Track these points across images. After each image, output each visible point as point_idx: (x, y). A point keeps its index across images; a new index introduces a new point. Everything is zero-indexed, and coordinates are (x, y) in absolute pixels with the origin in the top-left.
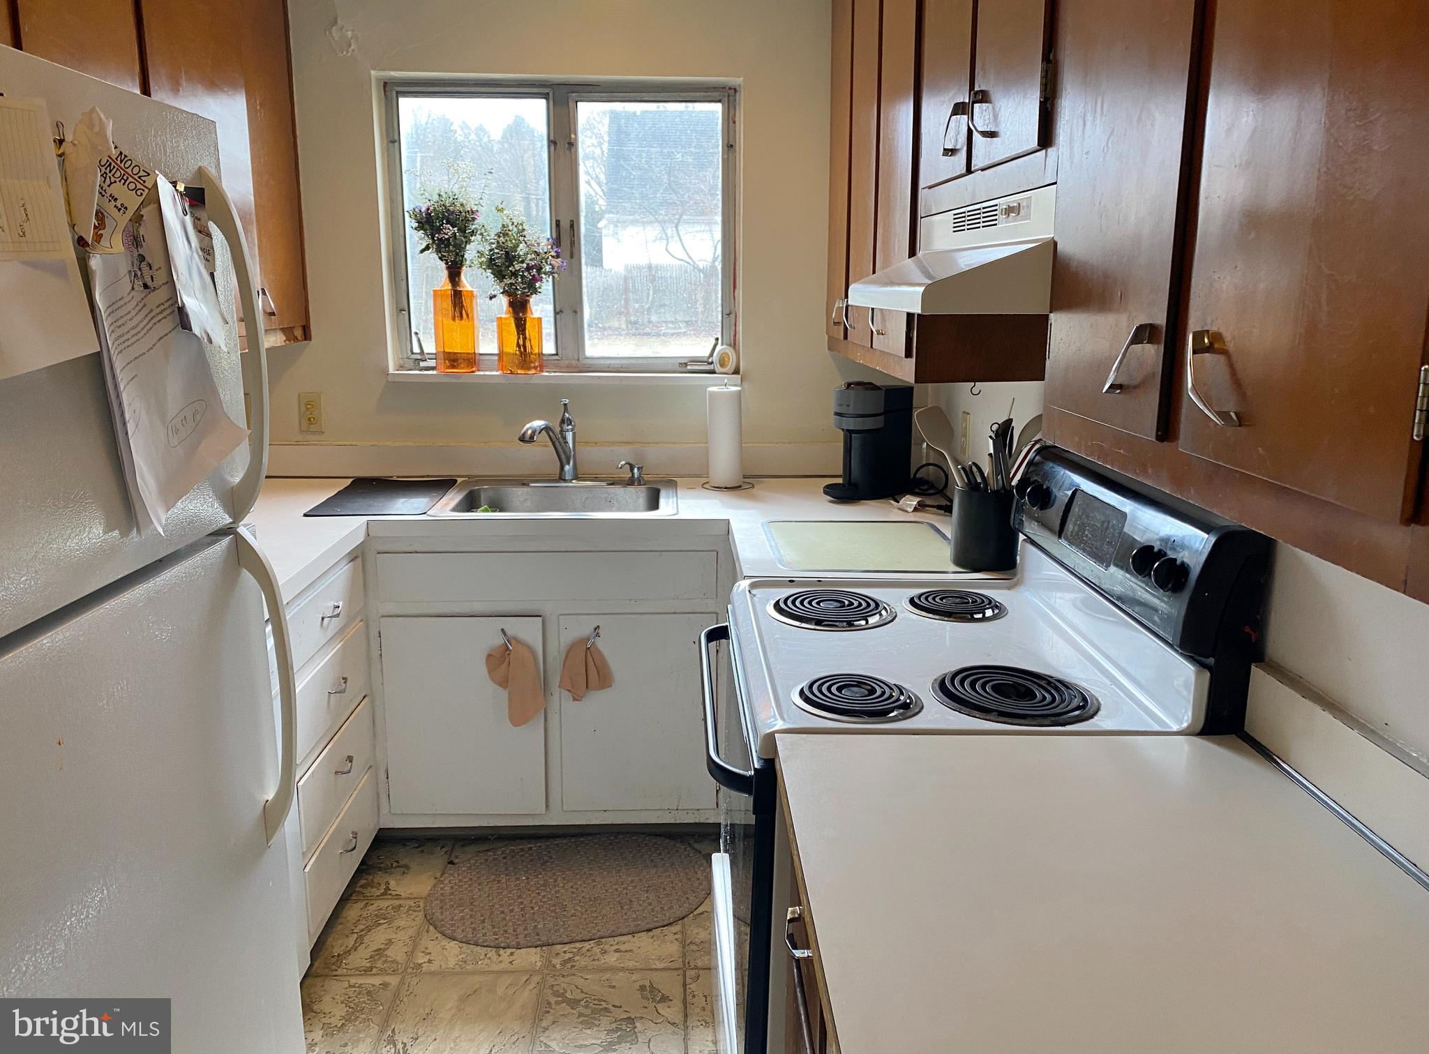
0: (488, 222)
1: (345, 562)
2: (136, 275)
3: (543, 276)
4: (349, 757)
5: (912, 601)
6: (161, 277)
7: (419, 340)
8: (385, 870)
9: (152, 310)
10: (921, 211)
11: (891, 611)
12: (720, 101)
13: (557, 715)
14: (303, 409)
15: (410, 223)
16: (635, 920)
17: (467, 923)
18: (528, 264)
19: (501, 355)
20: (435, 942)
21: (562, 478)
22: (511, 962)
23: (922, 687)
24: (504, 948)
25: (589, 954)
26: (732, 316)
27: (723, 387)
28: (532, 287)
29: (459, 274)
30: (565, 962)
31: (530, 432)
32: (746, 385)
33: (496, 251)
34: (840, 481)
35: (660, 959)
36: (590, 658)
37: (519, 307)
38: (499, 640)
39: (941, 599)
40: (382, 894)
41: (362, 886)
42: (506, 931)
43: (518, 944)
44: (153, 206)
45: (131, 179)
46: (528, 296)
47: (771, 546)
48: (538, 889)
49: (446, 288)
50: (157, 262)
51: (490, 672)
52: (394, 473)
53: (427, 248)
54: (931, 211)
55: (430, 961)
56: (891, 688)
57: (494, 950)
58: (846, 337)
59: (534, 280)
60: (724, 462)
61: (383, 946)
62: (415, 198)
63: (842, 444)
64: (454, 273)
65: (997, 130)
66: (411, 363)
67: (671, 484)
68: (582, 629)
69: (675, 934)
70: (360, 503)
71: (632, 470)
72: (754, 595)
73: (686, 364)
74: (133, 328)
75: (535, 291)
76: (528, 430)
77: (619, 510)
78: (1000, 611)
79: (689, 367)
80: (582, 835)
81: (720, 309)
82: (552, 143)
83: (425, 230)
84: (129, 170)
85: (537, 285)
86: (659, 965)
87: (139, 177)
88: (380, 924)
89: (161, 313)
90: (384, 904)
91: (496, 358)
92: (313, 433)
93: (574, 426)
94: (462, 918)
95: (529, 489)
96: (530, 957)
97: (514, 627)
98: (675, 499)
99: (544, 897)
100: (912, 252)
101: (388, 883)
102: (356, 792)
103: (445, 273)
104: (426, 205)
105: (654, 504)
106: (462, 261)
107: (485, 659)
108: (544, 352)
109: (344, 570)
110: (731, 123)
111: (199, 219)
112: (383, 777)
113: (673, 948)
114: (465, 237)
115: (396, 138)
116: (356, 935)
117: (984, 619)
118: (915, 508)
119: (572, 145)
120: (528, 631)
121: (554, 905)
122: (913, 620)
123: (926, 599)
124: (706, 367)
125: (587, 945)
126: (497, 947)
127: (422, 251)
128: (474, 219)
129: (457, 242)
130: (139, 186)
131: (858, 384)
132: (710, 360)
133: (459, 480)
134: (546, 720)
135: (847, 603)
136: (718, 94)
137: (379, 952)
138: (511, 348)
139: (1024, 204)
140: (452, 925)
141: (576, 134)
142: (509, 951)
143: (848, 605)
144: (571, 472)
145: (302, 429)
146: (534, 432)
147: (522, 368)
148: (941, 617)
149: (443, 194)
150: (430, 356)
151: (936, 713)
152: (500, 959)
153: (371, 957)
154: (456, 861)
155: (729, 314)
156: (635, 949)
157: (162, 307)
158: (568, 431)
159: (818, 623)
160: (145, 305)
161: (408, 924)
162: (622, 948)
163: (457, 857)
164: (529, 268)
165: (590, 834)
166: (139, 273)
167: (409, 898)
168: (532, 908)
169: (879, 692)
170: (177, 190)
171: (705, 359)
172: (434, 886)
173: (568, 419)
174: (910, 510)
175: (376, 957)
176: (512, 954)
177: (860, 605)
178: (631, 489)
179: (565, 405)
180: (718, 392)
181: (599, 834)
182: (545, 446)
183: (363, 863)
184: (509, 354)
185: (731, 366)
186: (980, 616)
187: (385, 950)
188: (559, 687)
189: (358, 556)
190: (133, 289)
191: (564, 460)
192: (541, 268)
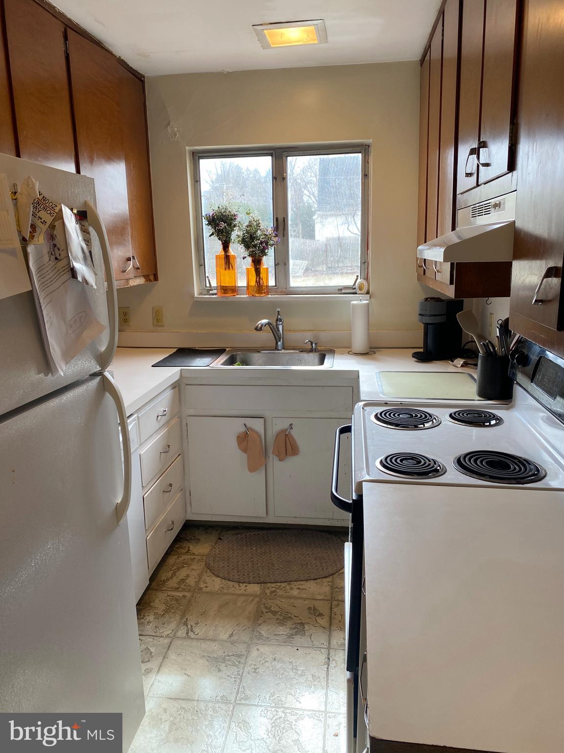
0: (243, 220)
1: (169, 389)
2: (52, 254)
3: (269, 246)
4: (170, 484)
5: (451, 416)
6: (63, 254)
7: (209, 281)
8: (188, 541)
9: (59, 270)
10: (458, 207)
11: (438, 420)
12: (360, 152)
13: (272, 467)
14: (154, 314)
15: (205, 222)
16: (309, 573)
17: (226, 569)
18: (261, 241)
19: (248, 287)
20: (210, 577)
21: (277, 349)
22: (245, 590)
23: (448, 461)
24: (243, 583)
25: (284, 589)
26: (366, 264)
27: (359, 301)
28: (263, 253)
29: (228, 247)
30: (272, 592)
31: (260, 325)
32: (372, 300)
33: (246, 234)
34: (422, 350)
35: (320, 594)
36: (287, 439)
37: (257, 262)
38: (243, 429)
39: (467, 415)
40: (186, 552)
41: (177, 548)
42: (244, 575)
43: (249, 581)
44: (60, 221)
45: (48, 209)
46: (261, 257)
47: (378, 385)
48: (261, 554)
49: (222, 254)
50: (62, 247)
51: (239, 445)
52: (197, 345)
53: (212, 234)
54: (461, 206)
55: (206, 587)
56: (429, 461)
57: (237, 583)
58: (424, 274)
59: (264, 249)
60: (359, 340)
61: (184, 578)
62: (208, 208)
63: (423, 331)
64: (226, 247)
65: (489, 162)
66: (205, 292)
67: (332, 352)
68: (285, 425)
69: (328, 582)
70: (179, 361)
71: (312, 344)
72: (365, 410)
73: (341, 290)
74: (49, 279)
75: (266, 255)
76: (259, 324)
77: (305, 365)
78: (499, 421)
79: (343, 291)
80: (285, 529)
81: (360, 260)
82: (274, 178)
83: (211, 225)
84: (47, 205)
85: (266, 251)
86: (319, 597)
87: (52, 208)
88: (184, 567)
89: (63, 271)
90: (187, 557)
91: (246, 288)
92: (159, 326)
93: (283, 322)
94: (223, 567)
95: (261, 354)
96: (254, 588)
97: (250, 423)
98: (332, 359)
99: (264, 559)
100: (453, 228)
101: (189, 547)
102: (174, 502)
103: (221, 247)
104: (212, 212)
105: (322, 362)
106: (230, 240)
107: (236, 438)
108: (269, 285)
109: (169, 394)
110: (366, 163)
111: (84, 226)
112: (188, 494)
113: (326, 589)
114: (230, 228)
115: (198, 179)
116: (172, 572)
117: (490, 426)
118: (462, 365)
119: (284, 179)
120: (257, 425)
121: (268, 563)
122: (450, 425)
123: (459, 414)
124: (352, 291)
125: (283, 585)
126: (239, 582)
127: (210, 236)
128: (235, 219)
129: (227, 231)
130: (52, 212)
131: (432, 298)
132: (354, 287)
133: (227, 349)
134: (266, 470)
135: (414, 415)
136: (359, 148)
137: (183, 581)
138: (253, 283)
139: (502, 202)
140: (218, 570)
141: (286, 173)
142: (245, 585)
143: (415, 417)
144: (281, 345)
145: (154, 324)
146: (262, 325)
147: (258, 293)
148: (466, 424)
149: (220, 207)
150: (214, 288)
151: (453, 474)
152: (240, 588)
153: (179, 582)
154: (222, 538)
155: (364, 262)
156: (307, 589)
157: (64, 269)
158: (280, 325)
159: (397, 425)
160: (56, 268)
161: (197, 567)
162: (301, 587)
163: (223, 536)
164: (261, 243)
165: (289, 529)
166: (53, 253)
167: (199, 555)
168: (258, 564)
169: (423, 462)
170: (73, 212)
171: (351, 287)
172: (211, 550)
173: (280, 318)
174: (459, 366)
175: (181, 583)
176: (246, 586)
177: (421, 416)
178: (311, 354)
179: (278, 311)
180: (356, 304)
181: (293, 529)
182: (269, 332)
183: (178, 536)
184: (251, 286)
185: (365, 290)
186: (488, 424)
187: (186, 579)
188: (272, 453)
189: (177, 386)
190: (50, 260)
191: (278, 340)
192: (268, 242)
